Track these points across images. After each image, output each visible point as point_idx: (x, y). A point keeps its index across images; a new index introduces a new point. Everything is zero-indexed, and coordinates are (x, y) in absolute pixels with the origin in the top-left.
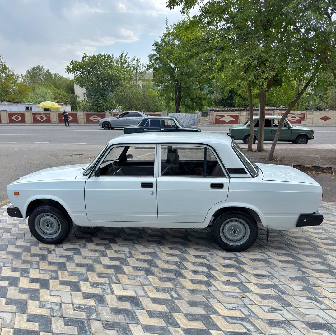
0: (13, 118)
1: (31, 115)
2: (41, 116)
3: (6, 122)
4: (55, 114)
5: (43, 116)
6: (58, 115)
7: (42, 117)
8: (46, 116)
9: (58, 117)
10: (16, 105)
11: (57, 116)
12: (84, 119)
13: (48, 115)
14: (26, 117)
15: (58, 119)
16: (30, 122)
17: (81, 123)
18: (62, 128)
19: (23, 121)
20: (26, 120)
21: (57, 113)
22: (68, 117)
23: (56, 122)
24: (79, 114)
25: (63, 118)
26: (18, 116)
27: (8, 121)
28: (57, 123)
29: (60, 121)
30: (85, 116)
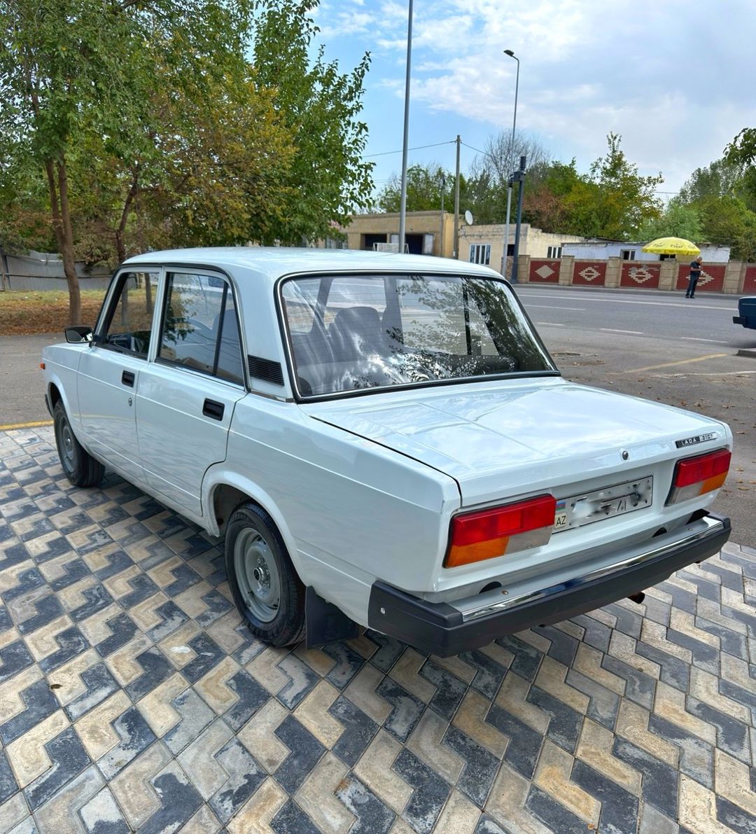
0: (583, 274)
1: (619, 267)
2: (641, 270)
3: (567, 282)
4: (673, 267)
5: (644, 272)
6: (678, 270)
7: (641, 273)
8: (649, 272)
9: (677, 275)
10: (604, 245)
11: (674, 274)
12: (740, 280)
13: (656, 269)
14: (608, 271)
15: (676, 279)
16: (613, 284)
17: (729, 290)
18: (680, 303)
19: (600, 281)
20: (607, 279)
21: (678, 264)
22: (703, 276)
23: (670, 287)
24: (730, 270)
25: (689, 278)
26: (593, 270)
27: (572, 280)
28: (672, 290)
29: (680, 284)
30: (744, 275)
